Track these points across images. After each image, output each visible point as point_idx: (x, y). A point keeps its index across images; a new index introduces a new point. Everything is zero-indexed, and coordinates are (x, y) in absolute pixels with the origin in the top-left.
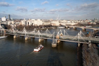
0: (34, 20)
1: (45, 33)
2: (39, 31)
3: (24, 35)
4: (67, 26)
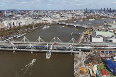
3: (11, 48)
4: (60, 23)
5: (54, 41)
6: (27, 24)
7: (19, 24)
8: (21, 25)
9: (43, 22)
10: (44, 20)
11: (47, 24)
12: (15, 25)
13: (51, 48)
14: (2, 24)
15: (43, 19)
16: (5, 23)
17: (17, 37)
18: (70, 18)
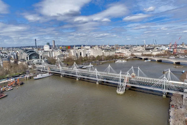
0: (89, 47)
1: (106, 72)
2: (96, 70)
3: (75, 74)
4: (143, 58)
5: (132, 73)
6: (96, 56)
7: (87, 55)
8: (88, 56)
9: (117, 55)
10: (118, 53)
11: (122, 58)
12: (82, 55)
13: (126, 81)
14: (69, 54)
15: (117, 51)
16: (72, 52)
17: (82, 67)
18: (164, 51)
